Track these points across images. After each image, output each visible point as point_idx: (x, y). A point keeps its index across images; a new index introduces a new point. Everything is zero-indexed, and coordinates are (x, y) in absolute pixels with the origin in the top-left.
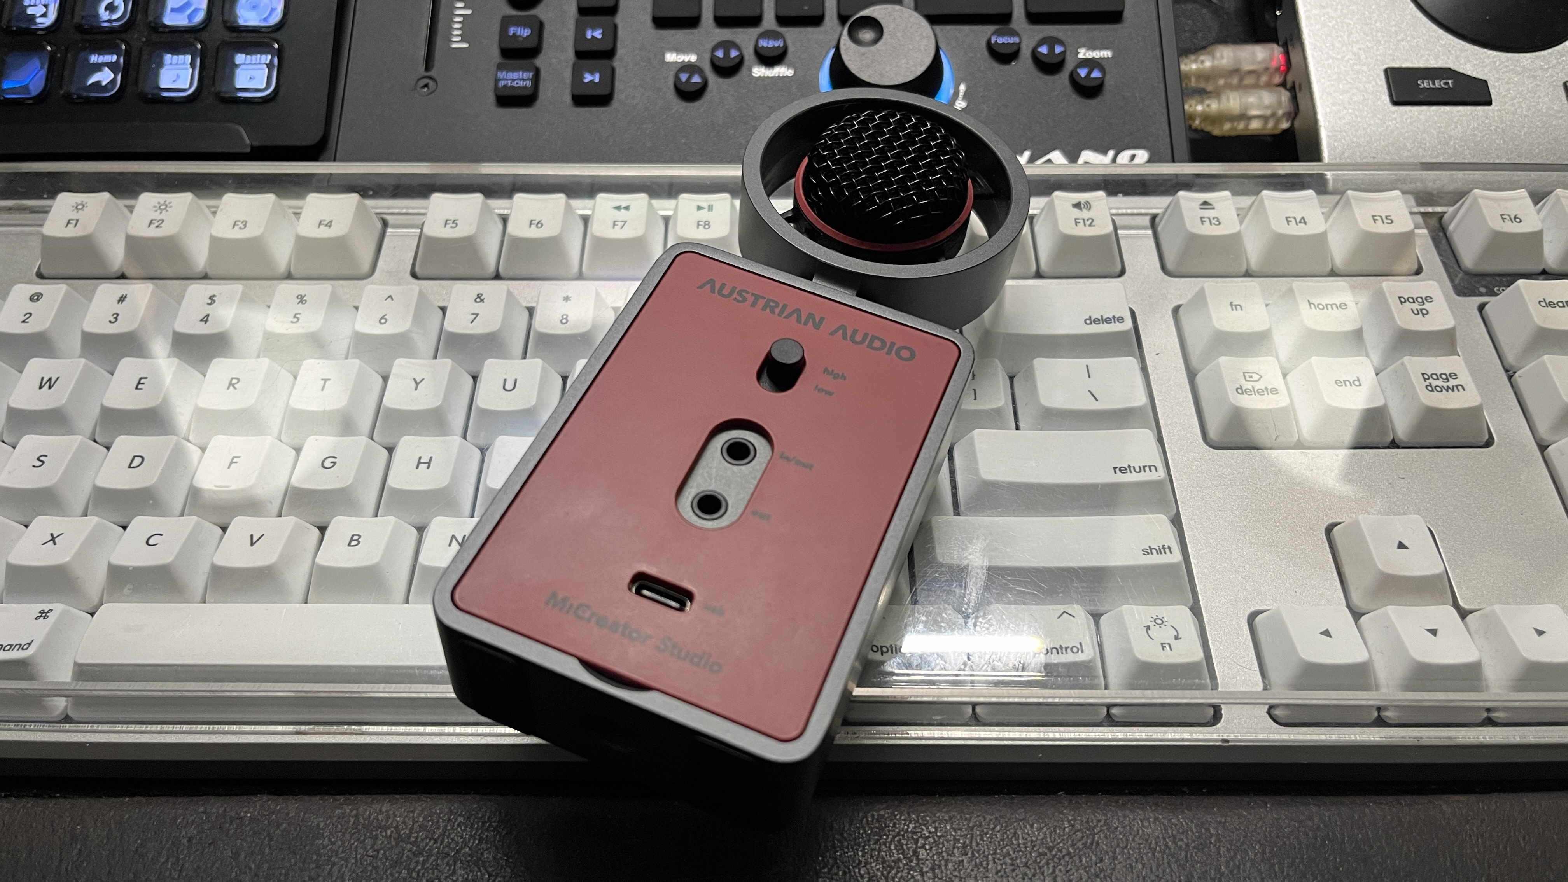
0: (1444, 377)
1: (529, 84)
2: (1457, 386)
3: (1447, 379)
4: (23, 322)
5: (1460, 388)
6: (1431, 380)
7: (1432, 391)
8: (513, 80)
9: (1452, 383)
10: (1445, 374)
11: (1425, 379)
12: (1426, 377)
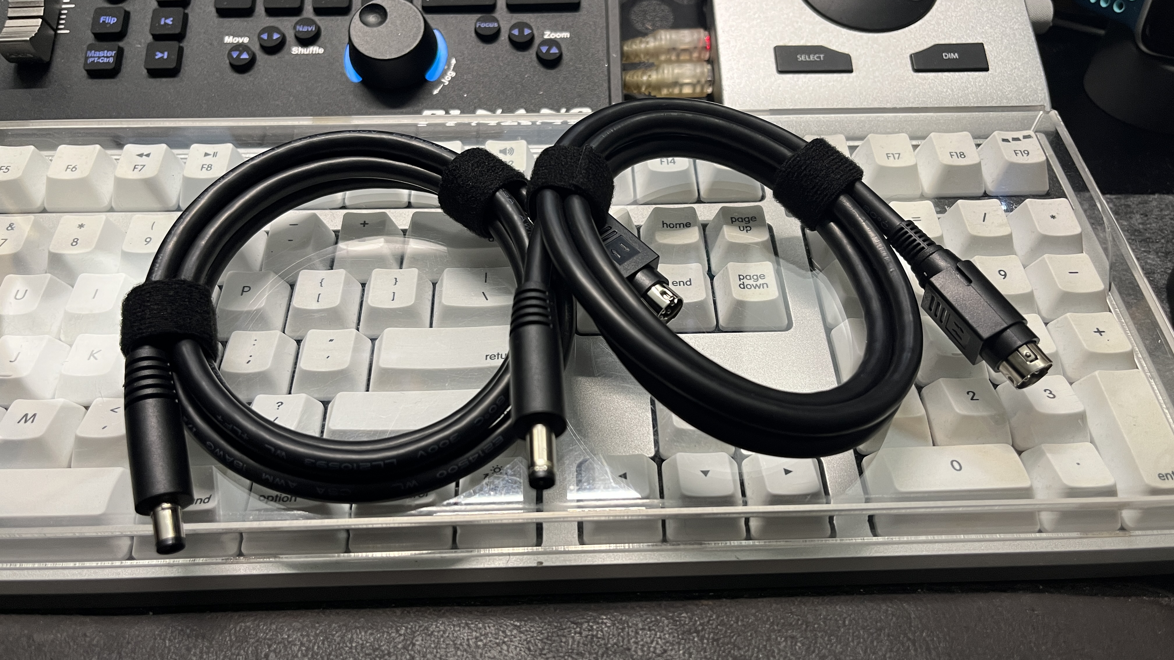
0: (755, 277)
1: (111, 60)
2: (763, 284)
3: (757, 279)
5: (765, 285)
6: (745, 280)
7: (744, 288)
8: (99, 57)
9: (761, 281)
10: (757, 276)
11: (740, 279)
12: (741, 277)
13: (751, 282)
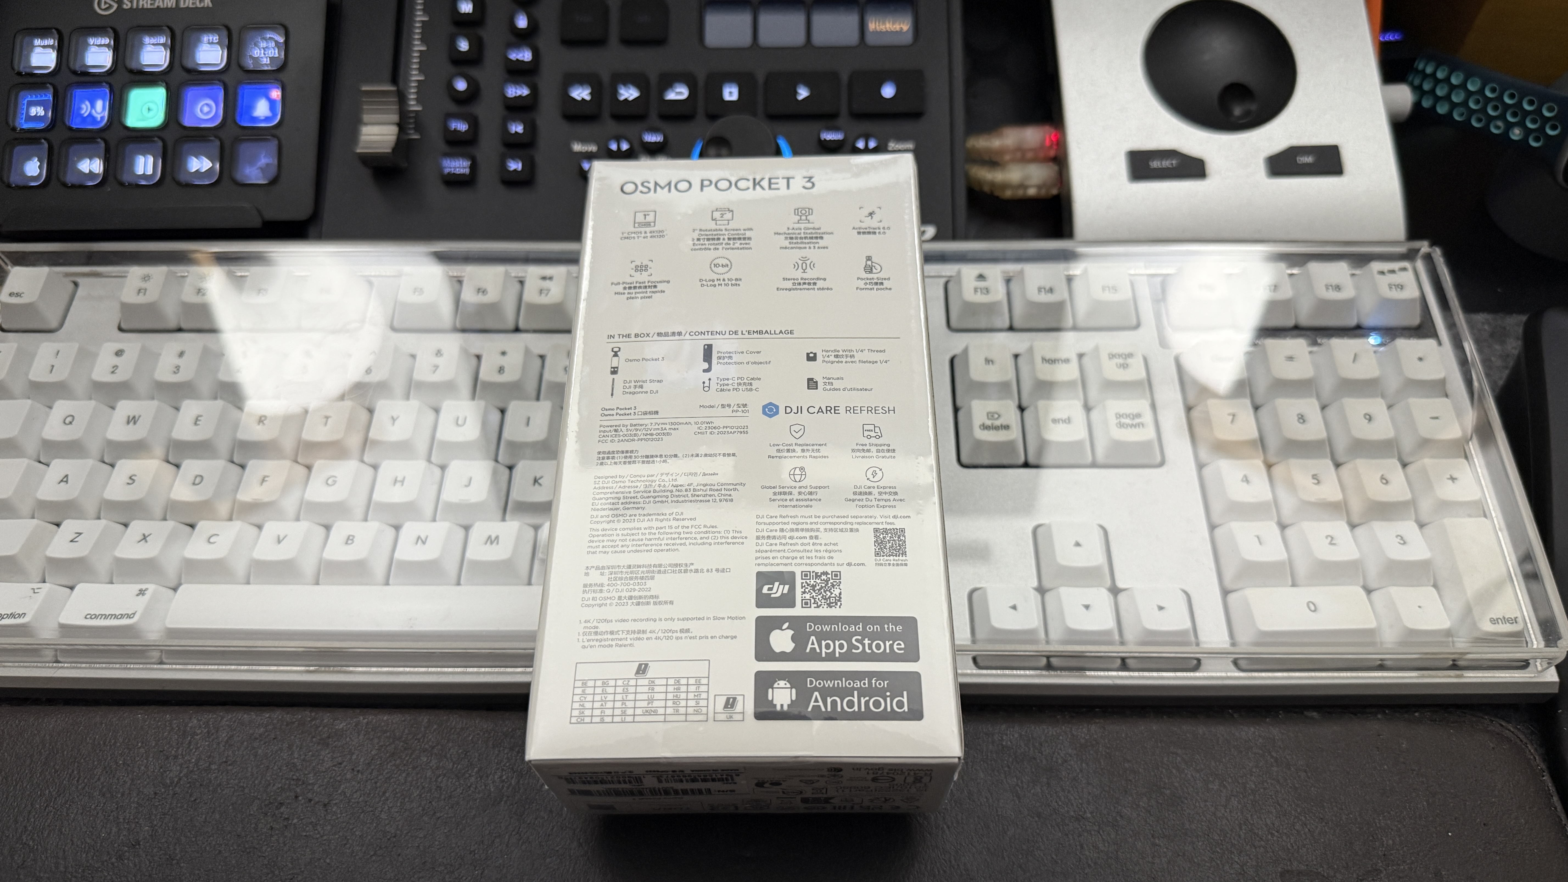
0: (1131, 416)
1: (467, 170)
3: (1133, 418)
4: (113, 372)
5: (1141, 425)
6: (1121, 419)
7: (1121, 427)
8: (455, 167)
9: (1137, 421)
10: (1133, 414)
11: (1117, 418)
12: (1119, 416)
13: (1128, 421)
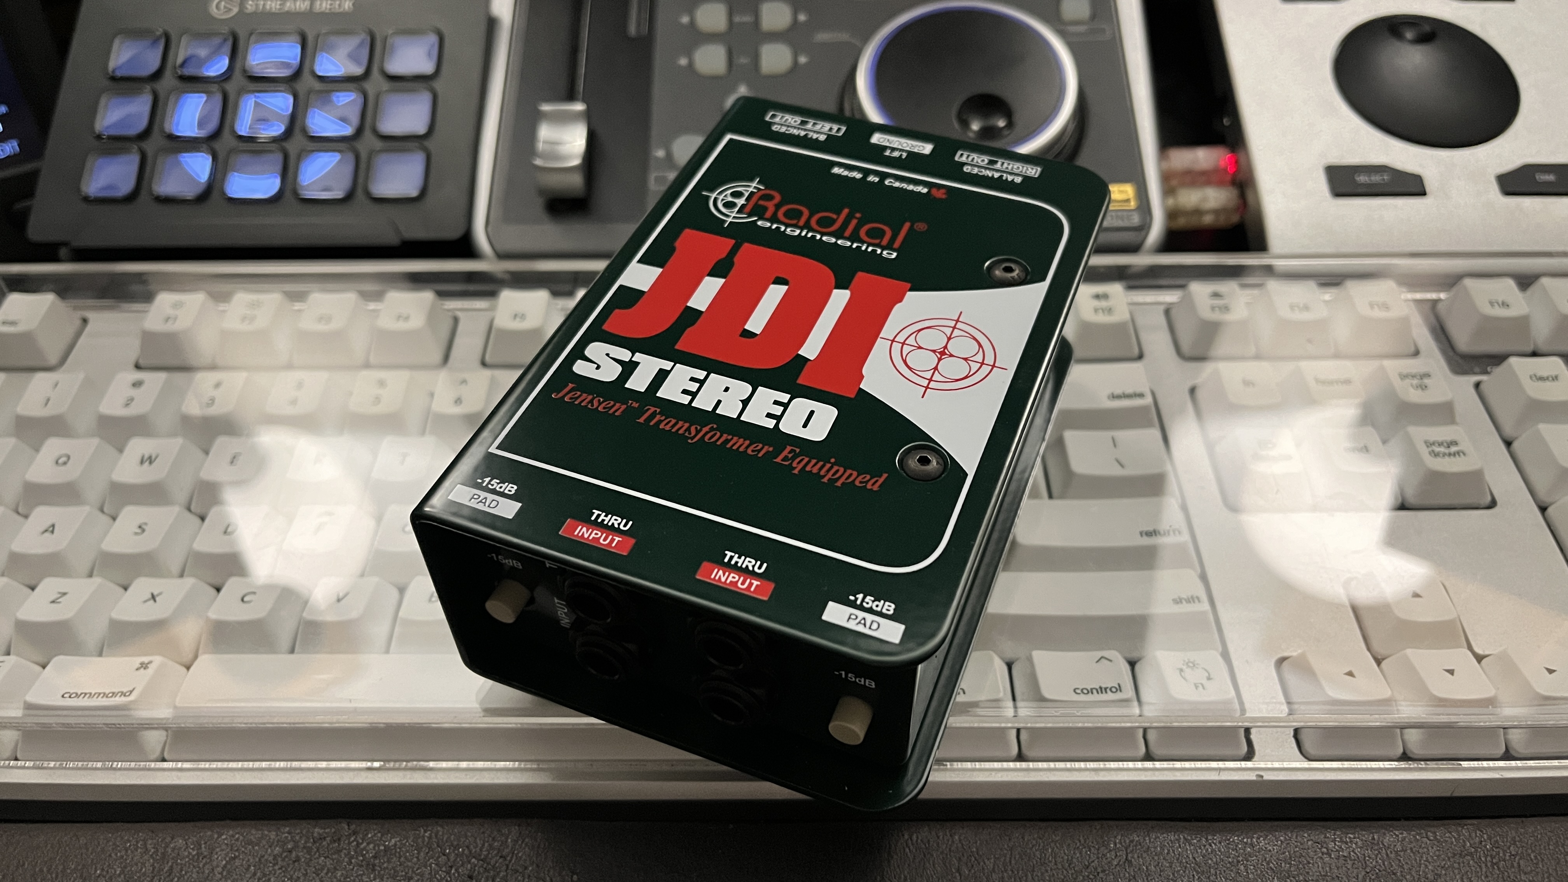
0: (1445, 444)
2: (1458, 452)
3: (1448, 446)
4: (126, 406)
5: (1461, 454)
6: (1434, 447)
7: (1435, 455)
9: (1453, 449)
11: (1428, 447)
12: (1428, 444)
13: (1442, 449)
